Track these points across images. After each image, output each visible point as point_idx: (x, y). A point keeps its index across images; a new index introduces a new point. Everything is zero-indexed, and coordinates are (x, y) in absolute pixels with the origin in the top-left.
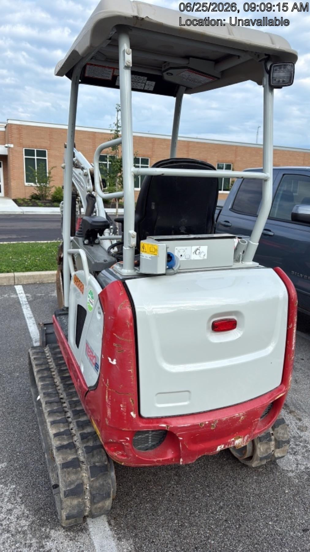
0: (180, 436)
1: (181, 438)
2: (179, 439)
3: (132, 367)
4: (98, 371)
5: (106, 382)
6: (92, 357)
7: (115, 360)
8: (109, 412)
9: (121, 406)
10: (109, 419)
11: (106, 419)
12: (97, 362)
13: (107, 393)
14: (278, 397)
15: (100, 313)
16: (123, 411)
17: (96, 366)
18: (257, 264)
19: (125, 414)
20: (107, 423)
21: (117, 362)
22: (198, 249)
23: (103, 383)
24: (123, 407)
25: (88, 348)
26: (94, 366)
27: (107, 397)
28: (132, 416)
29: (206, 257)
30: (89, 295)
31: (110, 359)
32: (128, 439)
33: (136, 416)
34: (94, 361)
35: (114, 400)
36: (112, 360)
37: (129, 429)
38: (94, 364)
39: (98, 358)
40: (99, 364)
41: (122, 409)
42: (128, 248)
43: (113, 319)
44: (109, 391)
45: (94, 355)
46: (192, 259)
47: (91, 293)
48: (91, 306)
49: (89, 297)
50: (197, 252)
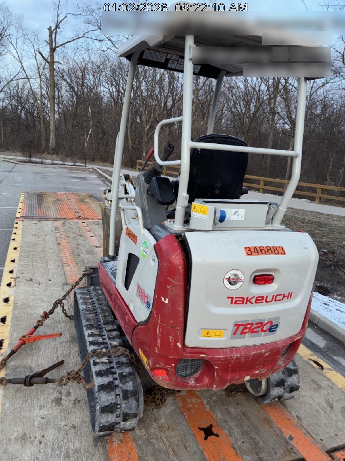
0: (217, 365)
1: (216, 367)
2: (214, 368)
3: (181, 306)
4: (149, 308)
5: (158, 318)
6: (144, 297)
7: (167, 300)
8: (159, 342)
9: (170, 337)
10: (158, 348)
11: (156, 348)
12: (149, 301)
13: (158, 326)
14: (297, 339)
15: (154, 260)
16: (171, 342)
17: (147, 304)
18: (283, 227)
19: (173, 344)
20: (157, 351)
21: (169, 301)
22: (237, 212)
23: (155, 318)
24: (171, 339)
25: (139, 289)
26: (145, 305)
27: (158, 330)
28: (178, 346)
29: (243, 219)
30: (144, 245)
31: (163, 298)
32: (173, 365)
33: (182, 346)
34: (146, 300)
35: (165, 333)
36: (165, 300)
37: (175, 356)
38: (145, 303)
39: (150, 298)
40: (151, 303)
41: (170, 340)
42: (180, 208)
43: (168, 265)
44: (160, 325)
45: (146, 295)
46: (232, 220)
47: (145, 243)
48: (145, 254)
49: (143, 247)
50: (236, 214)
